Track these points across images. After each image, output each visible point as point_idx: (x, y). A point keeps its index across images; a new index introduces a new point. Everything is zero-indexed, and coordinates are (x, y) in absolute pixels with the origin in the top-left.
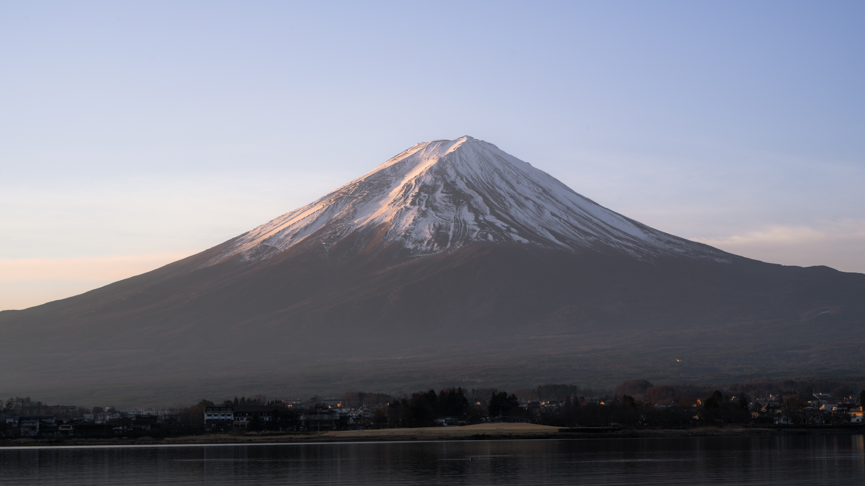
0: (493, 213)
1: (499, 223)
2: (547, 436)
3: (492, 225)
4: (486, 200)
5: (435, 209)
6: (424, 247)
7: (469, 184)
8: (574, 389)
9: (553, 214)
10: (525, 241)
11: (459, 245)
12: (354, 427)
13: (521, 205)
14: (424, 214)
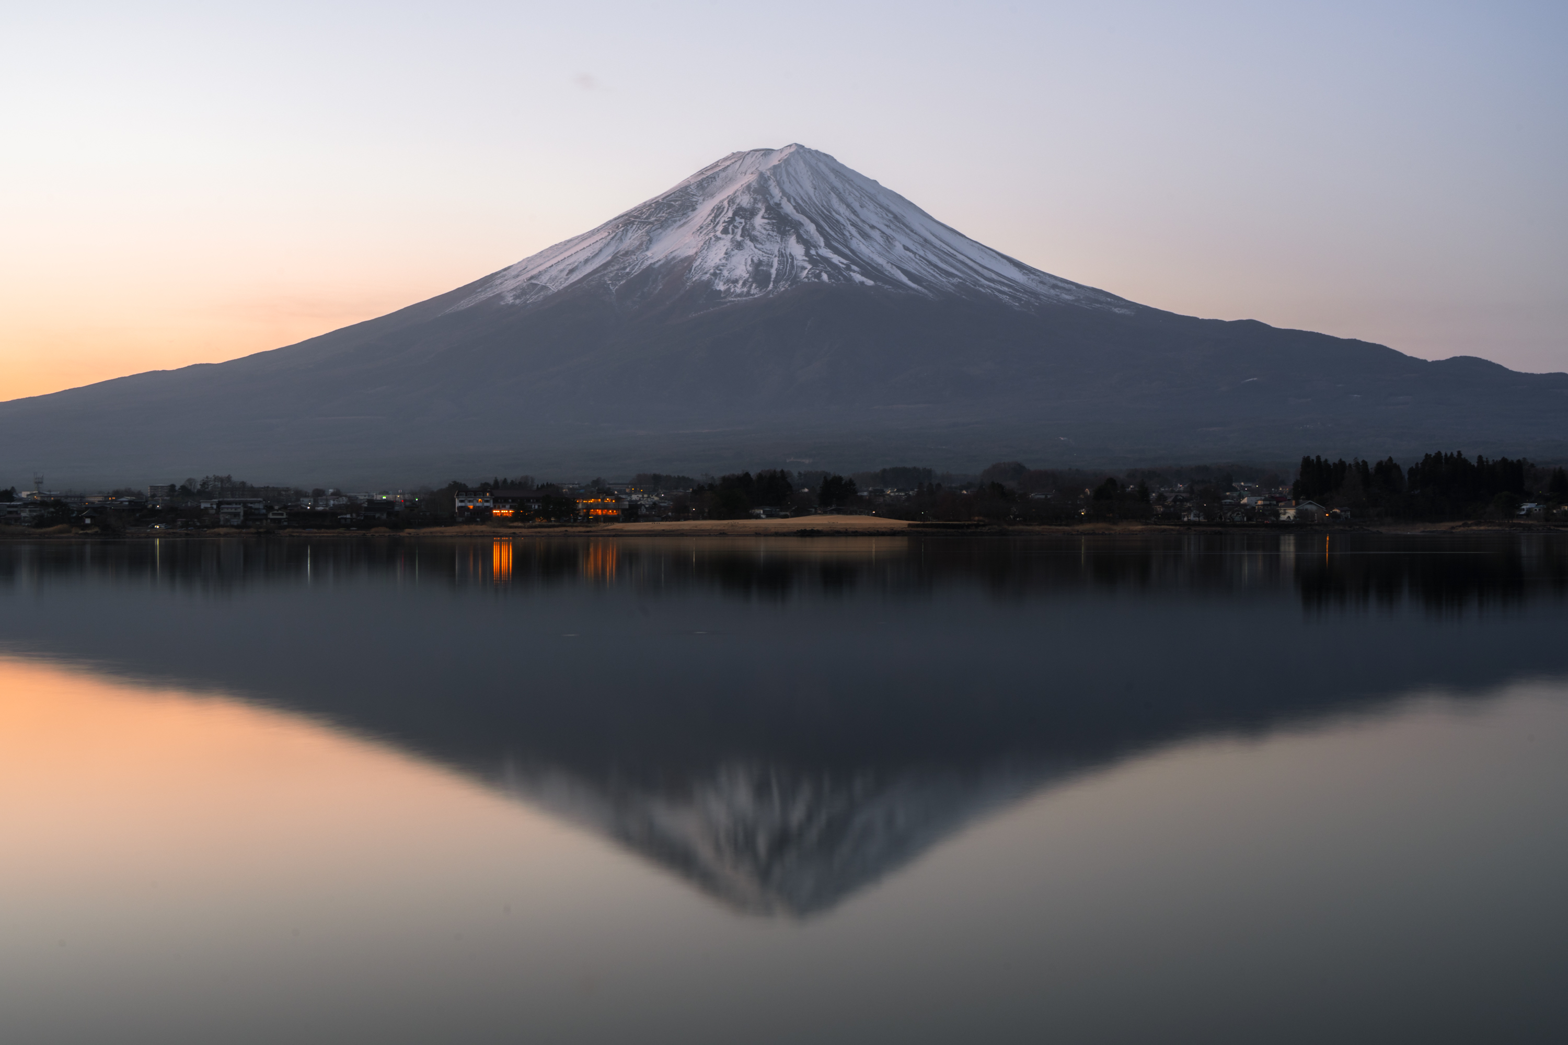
0: (828, 245)
1: (836, 259)
2: (893, 533)
3: (827, 261)
4: (820, 229)
5: (754, 239)
6: (739, 289)
7: (798, 208)
8: (928, 473)
9: (907, 249)
10: (869, 283)
11: (783, 286)
12: (647, 518)
13: (865, 236)
14: (739, 246)
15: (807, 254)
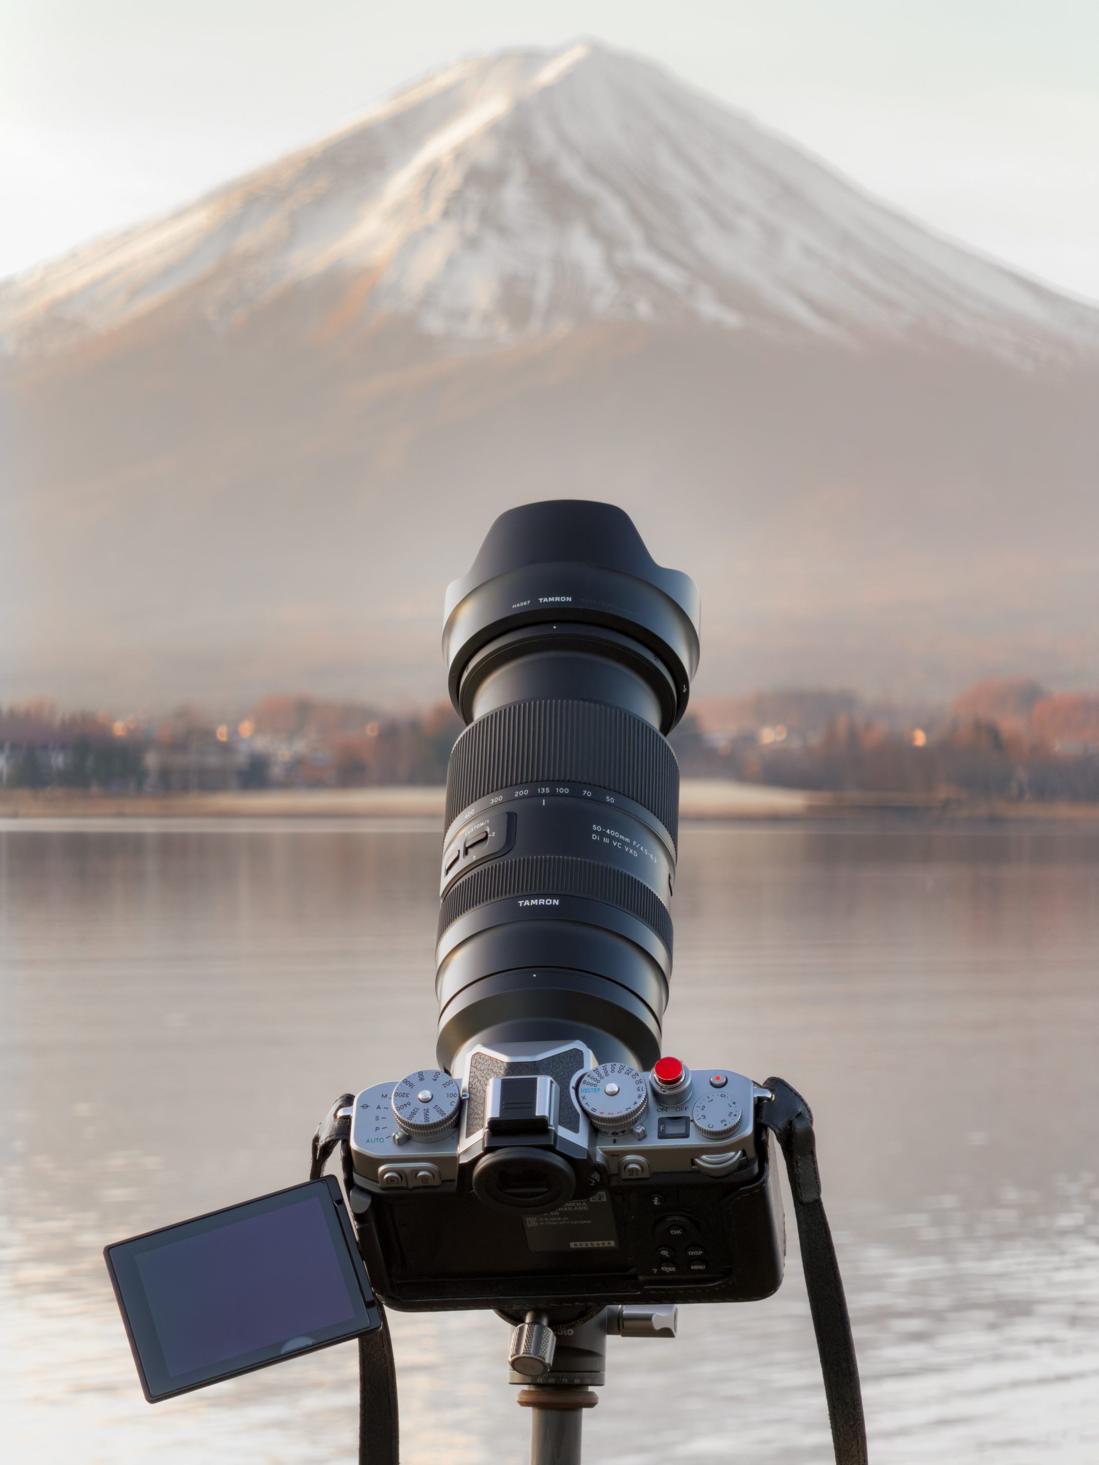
1: (667, 272)
3: (646, 276)
4: (635, 213)
6: (472, 329)
7: (592, 169)
10: (732, 319)
11: (562, 327)
12: (286, 785)
15: (609, 261)
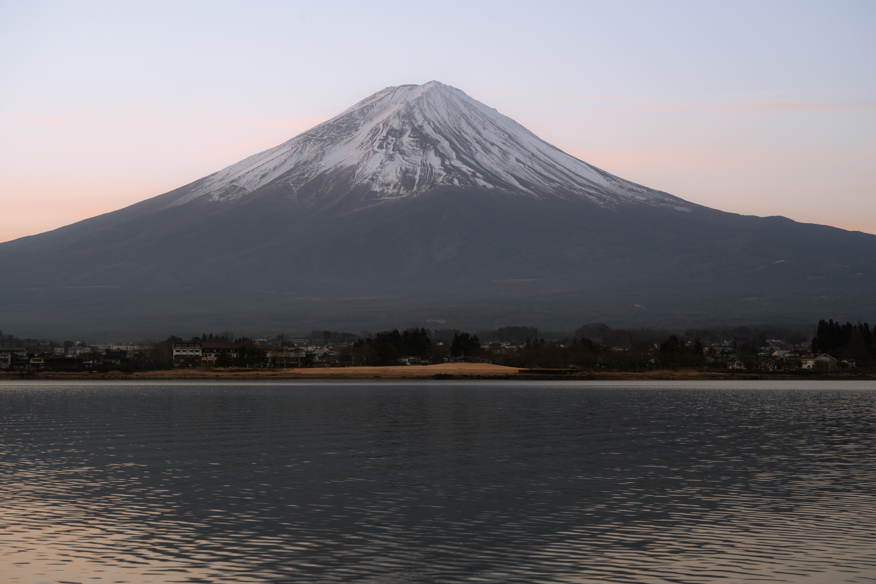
0: (459, 158)
1: (465, 168)
2: (507, 377)
3: (458, 169)
4: (452, 144)
5: (402, 153)
7: (436, 129)
8: (534, 331)
9: (518, 161)
10: (490, 186)
11: (424, 188)
12: (319, 365)
13: (487, 151)
14: (391, 158)
15: (443, 164)
